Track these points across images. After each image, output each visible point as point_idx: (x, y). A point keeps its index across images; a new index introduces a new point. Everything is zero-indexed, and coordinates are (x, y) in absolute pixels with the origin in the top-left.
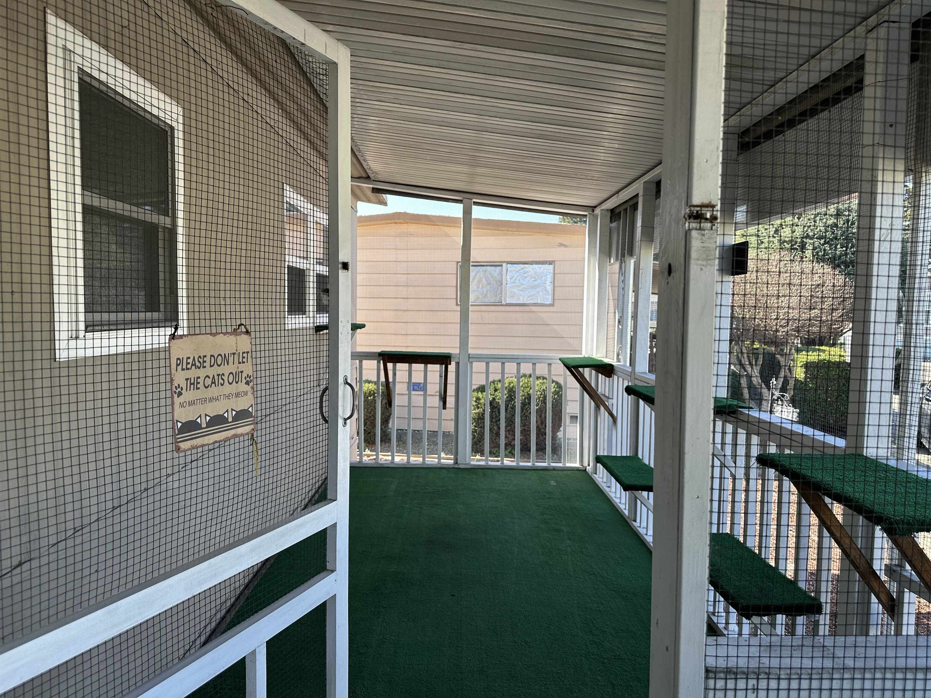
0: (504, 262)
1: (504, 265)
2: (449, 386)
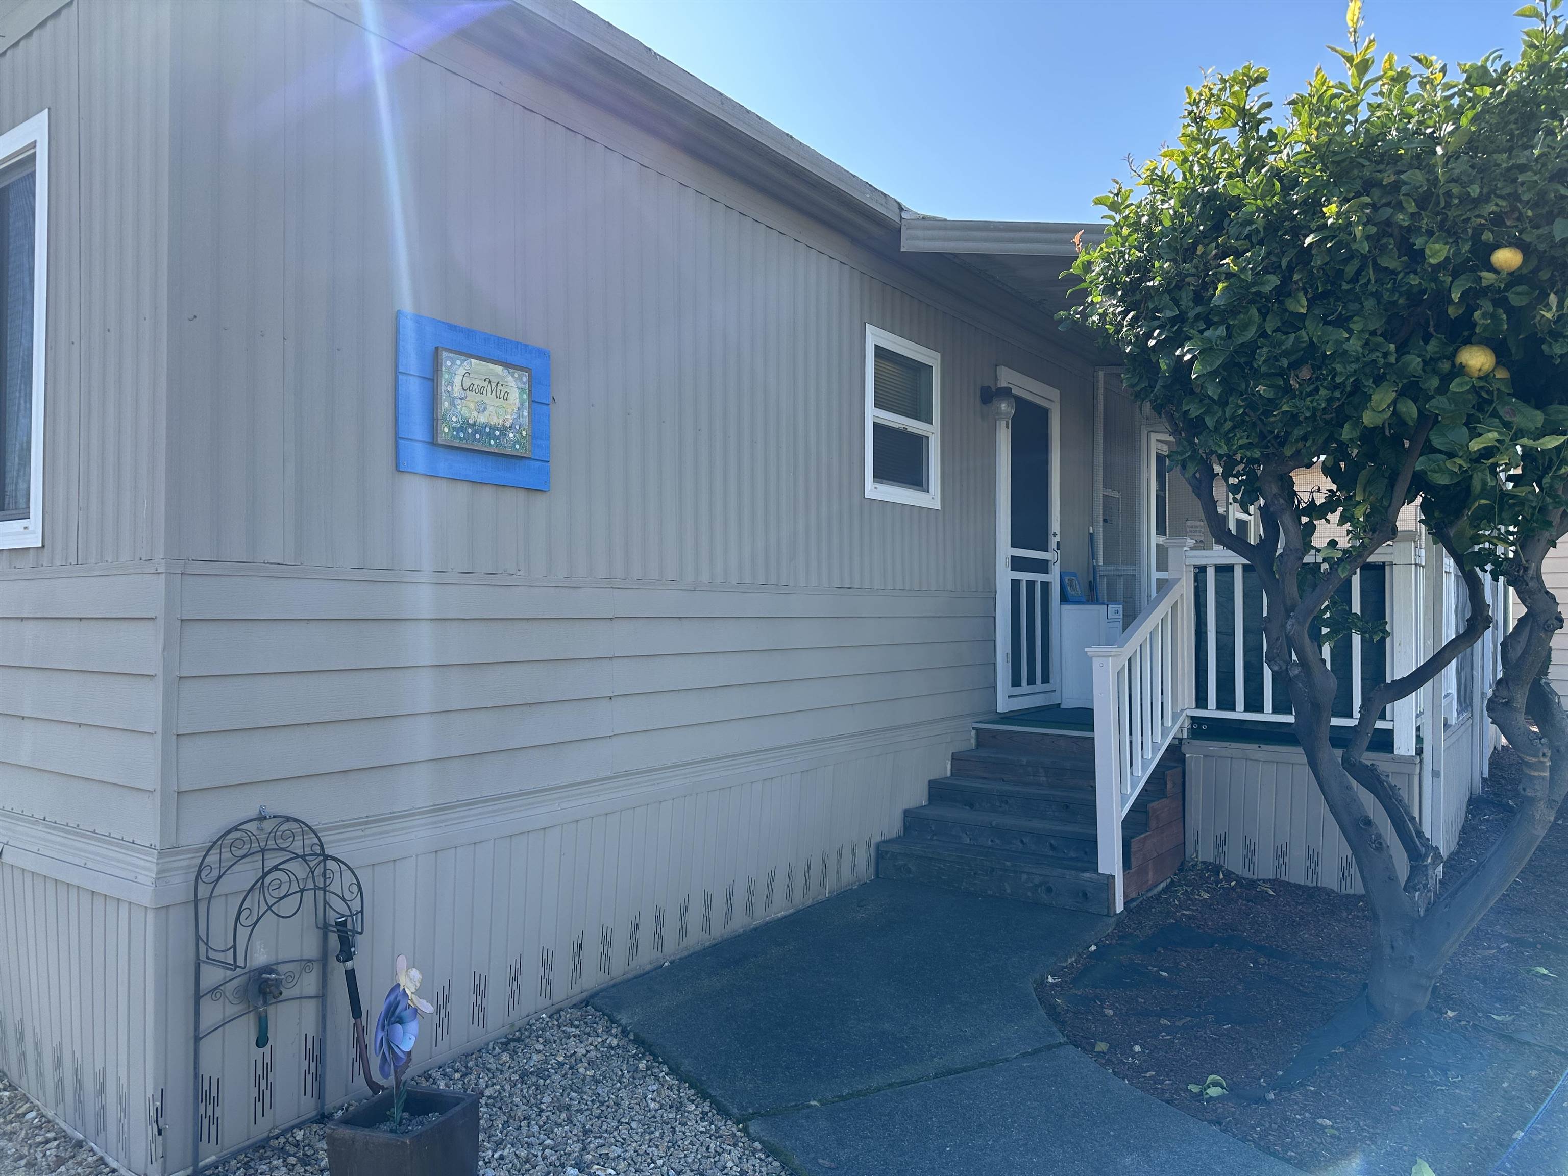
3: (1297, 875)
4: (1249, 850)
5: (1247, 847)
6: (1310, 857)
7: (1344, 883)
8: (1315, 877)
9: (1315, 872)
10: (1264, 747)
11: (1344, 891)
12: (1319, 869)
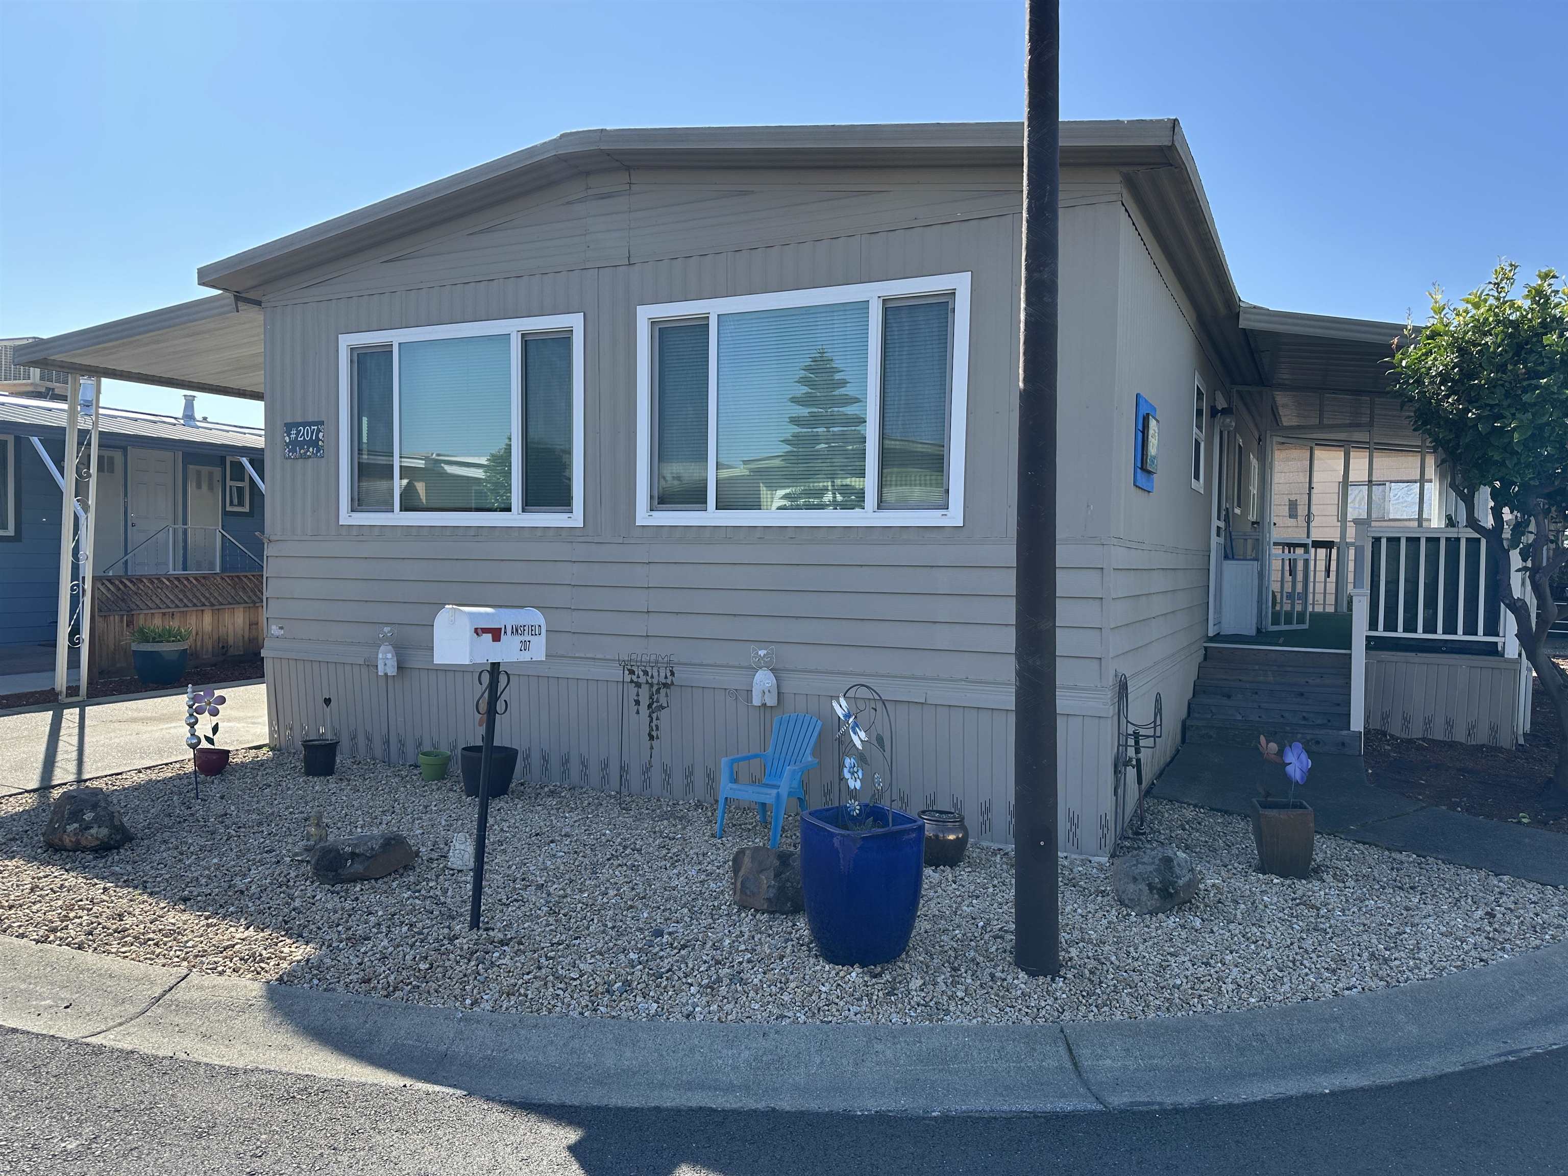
0: (1387, 481)
1: (1387, 484)
2: (1332, 562)
3: (1439, 735)
4: (1406, 720)
5: (1405, 719)
6: (1447, 723)
7: (1469, 738)
8: (1450, 735)
9: (1451, 732)
10: (1419, 654)
11: (1469, 743)
12: (1453, 731)
